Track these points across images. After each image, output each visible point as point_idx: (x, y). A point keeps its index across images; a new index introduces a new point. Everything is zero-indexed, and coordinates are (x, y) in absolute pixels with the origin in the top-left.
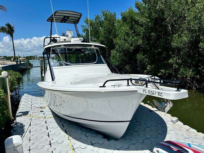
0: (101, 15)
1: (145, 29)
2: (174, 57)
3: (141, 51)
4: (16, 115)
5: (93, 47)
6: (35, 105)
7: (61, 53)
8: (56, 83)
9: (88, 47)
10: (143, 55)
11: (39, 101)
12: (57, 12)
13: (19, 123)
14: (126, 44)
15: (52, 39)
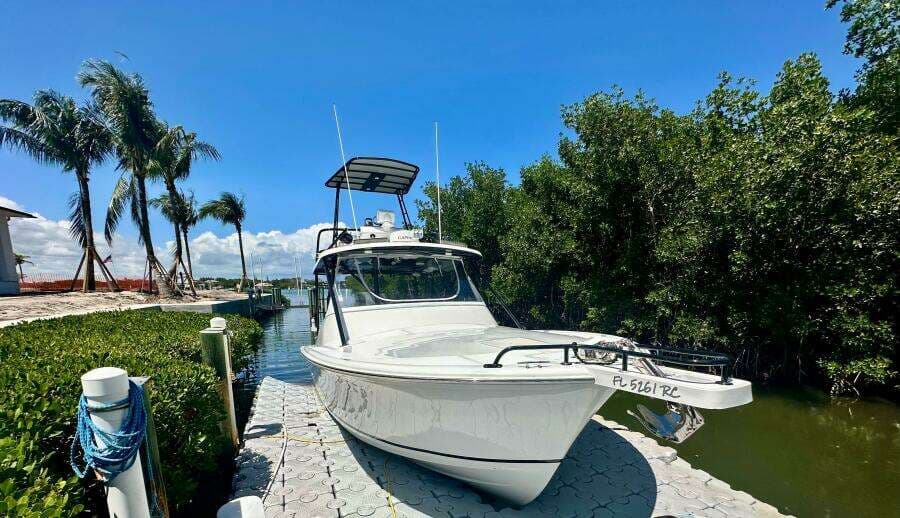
0: (464, 175)
1: (585, 213)
2: (661, 288)
3: (572, 269)
4: (245, 433)
5: (448, 255)
6: (292, 407)
7: (363, 272)
8: (350, 351)
9: (436, 256)
10: (578, 280)
11: (302, 397)
12: (355, 161)
13: (255, 455)
14: (535, 251)
15: (340, 232)
